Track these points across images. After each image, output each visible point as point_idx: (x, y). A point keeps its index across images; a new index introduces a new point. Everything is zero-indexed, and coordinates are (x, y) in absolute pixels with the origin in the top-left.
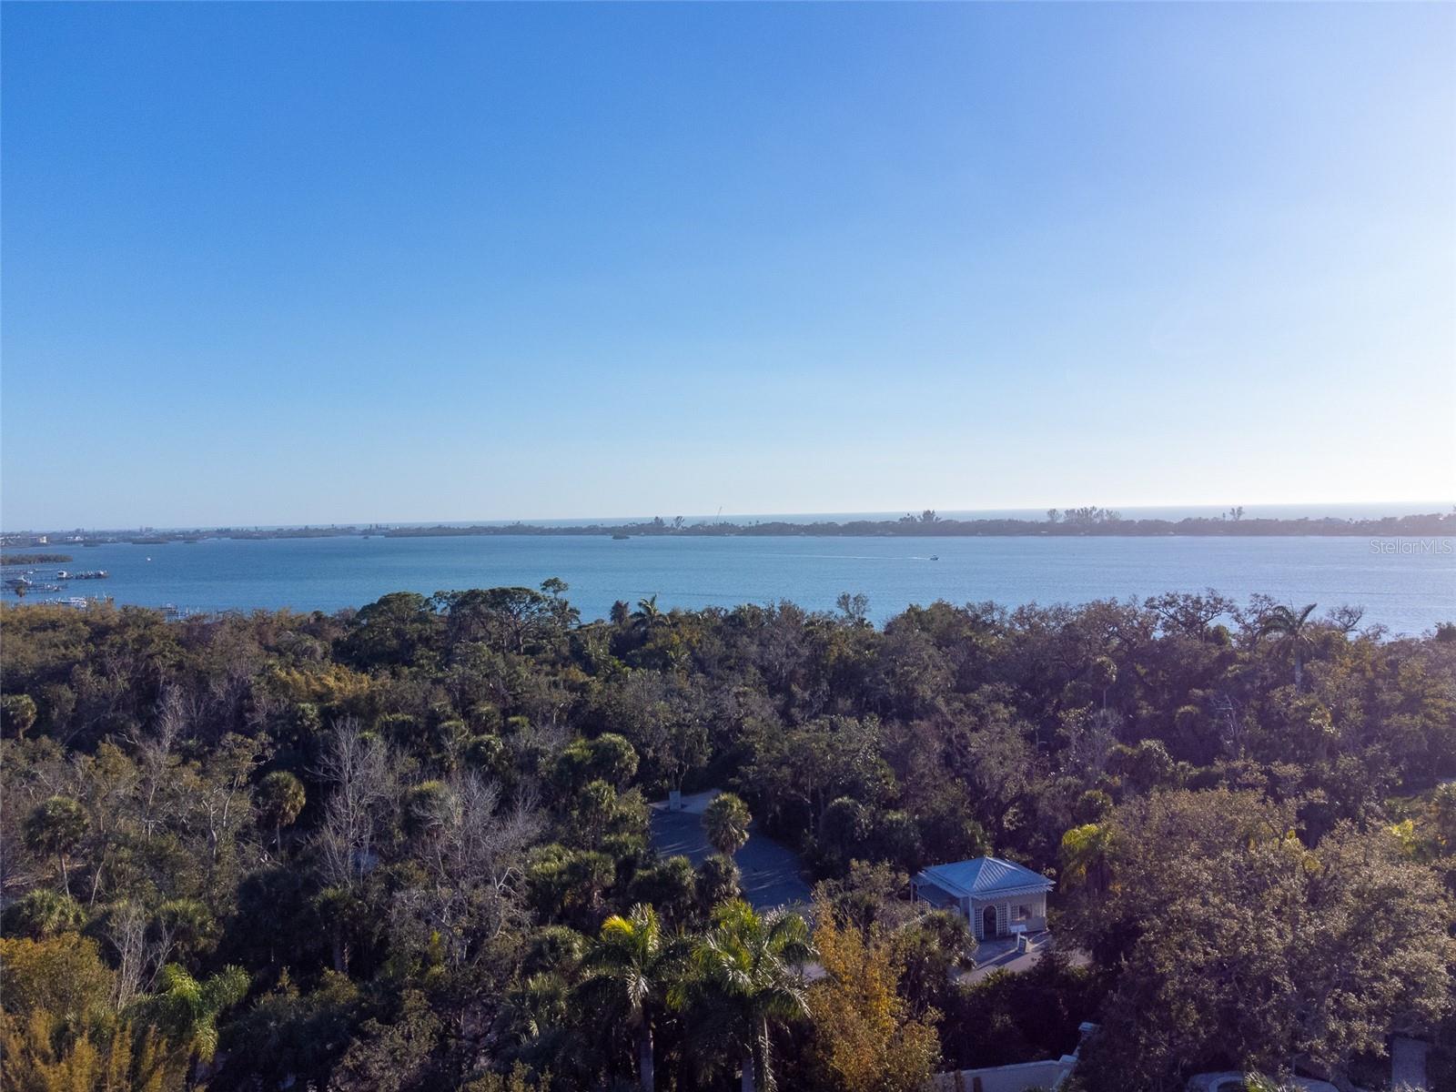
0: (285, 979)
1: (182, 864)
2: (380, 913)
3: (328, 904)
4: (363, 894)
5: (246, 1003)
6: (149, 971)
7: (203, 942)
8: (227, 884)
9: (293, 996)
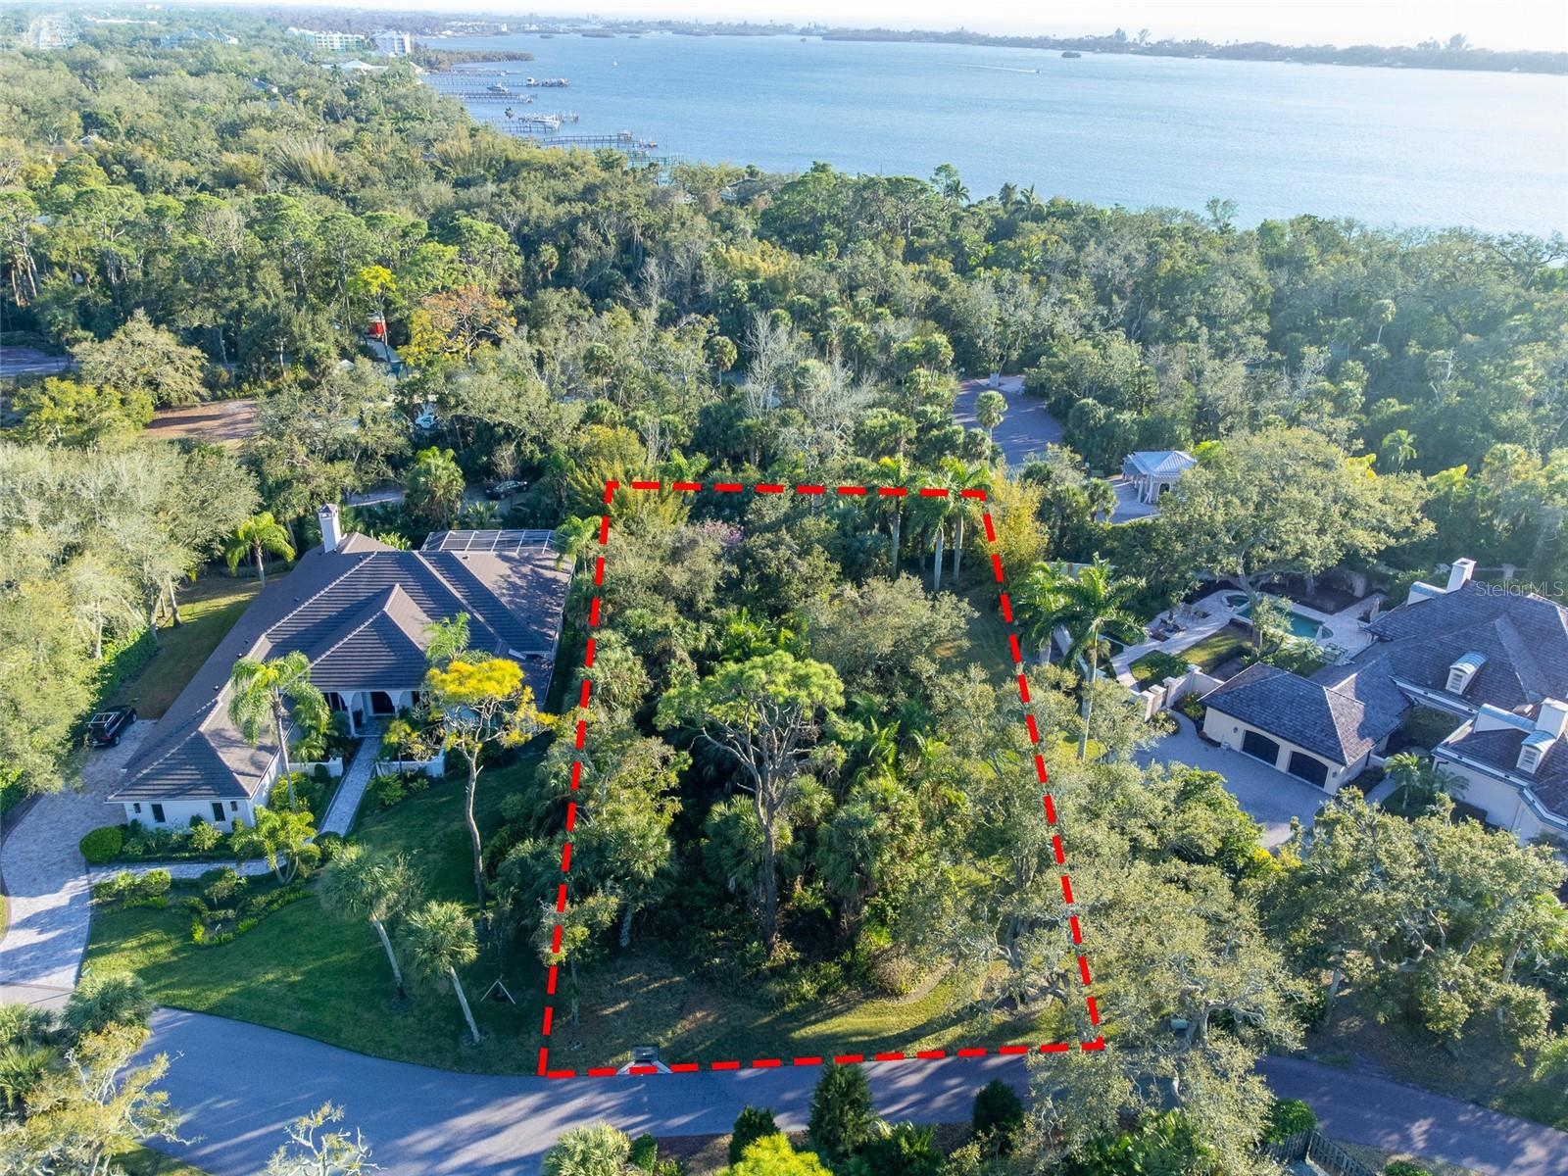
0: (725, 465)
1: (668, 392)
2: (775, 436)
3: (748, 428)
4: (766, 424)
5: (705, 474)
6: (661, 450)
7: (683, 439)
8: (694, 407)
9: (729, 473)
